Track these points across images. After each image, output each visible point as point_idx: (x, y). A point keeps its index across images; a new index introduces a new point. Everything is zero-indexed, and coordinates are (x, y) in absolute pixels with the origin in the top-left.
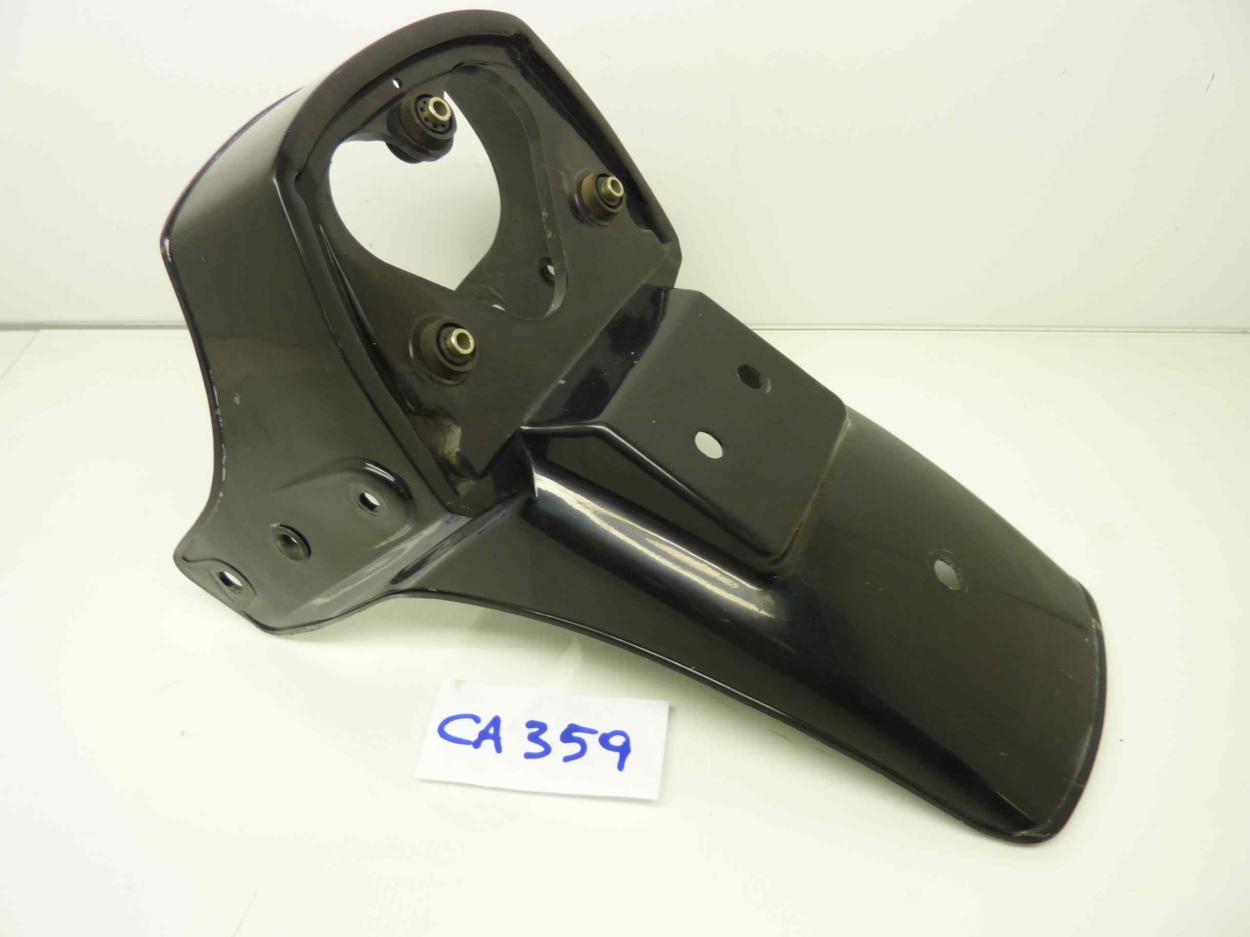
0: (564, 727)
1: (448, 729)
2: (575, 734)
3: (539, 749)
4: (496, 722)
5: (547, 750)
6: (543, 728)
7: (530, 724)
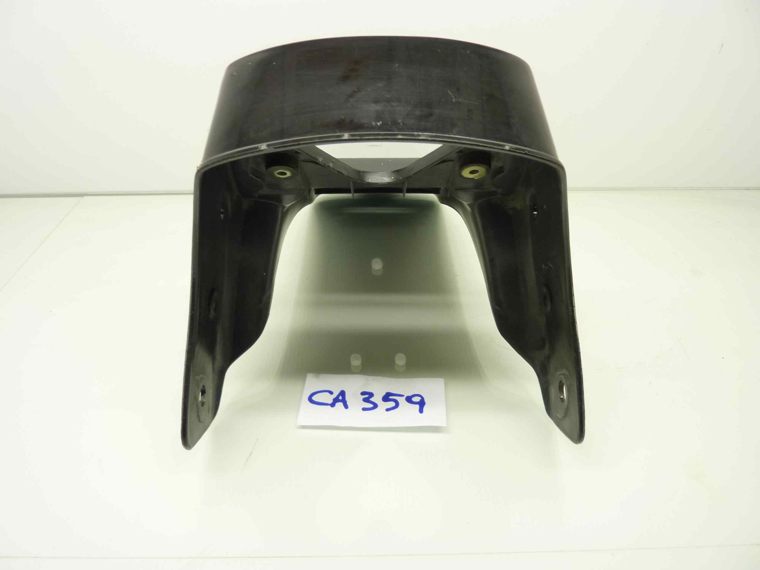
0: (384, 394)
1: (314, 398)
2: (391, 397)
3: (371, 406)
4: (343, 393)
5: (375, 406)
6: (371, 395)
7: (363, 393)
